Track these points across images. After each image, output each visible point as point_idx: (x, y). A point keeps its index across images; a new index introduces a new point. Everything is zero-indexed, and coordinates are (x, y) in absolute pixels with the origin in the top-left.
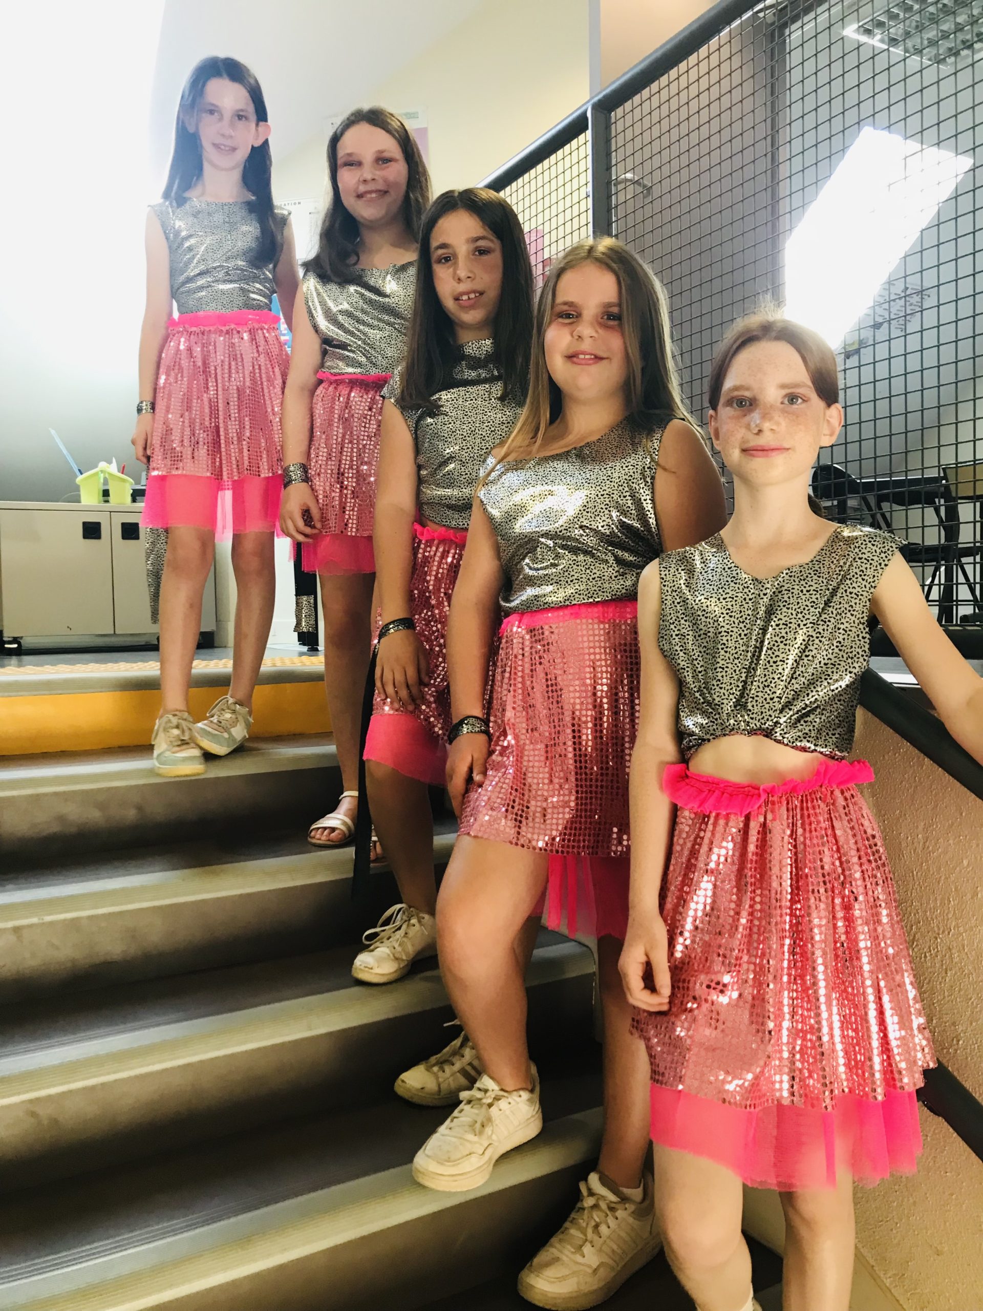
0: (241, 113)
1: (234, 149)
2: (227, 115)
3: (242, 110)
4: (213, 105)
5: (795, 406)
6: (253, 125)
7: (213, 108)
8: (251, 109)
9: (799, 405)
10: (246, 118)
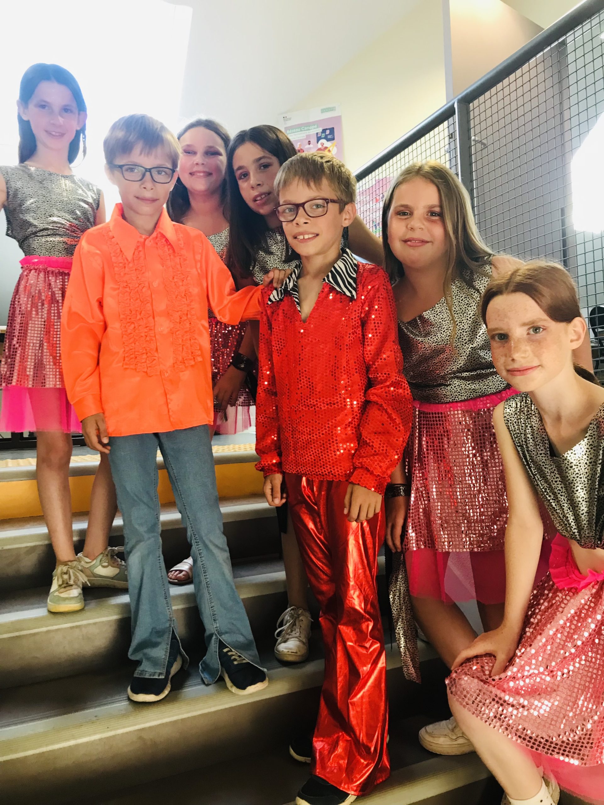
0: (68, 108)
1: (62, 135)
2: (56, 109)
3: (67, 106)
4: (45, 101)
5: (538, 335)
6: (77, 116)
7: (44, 103)
8: (74, 105)
9: (541, 334)
10: (72, 112)
